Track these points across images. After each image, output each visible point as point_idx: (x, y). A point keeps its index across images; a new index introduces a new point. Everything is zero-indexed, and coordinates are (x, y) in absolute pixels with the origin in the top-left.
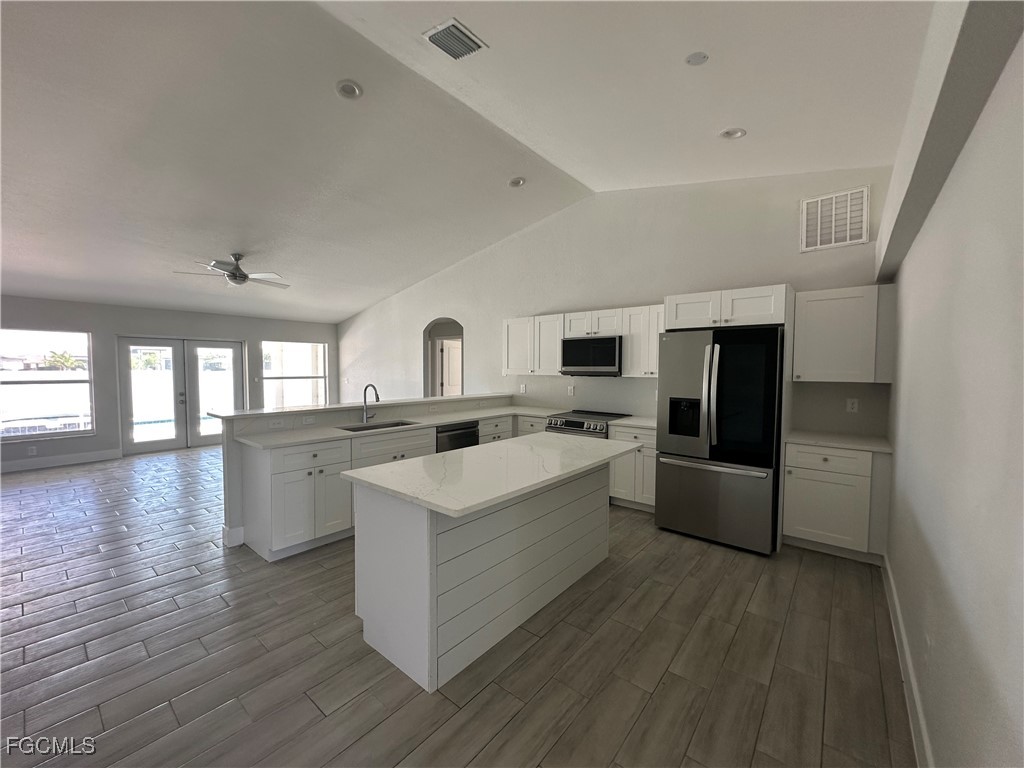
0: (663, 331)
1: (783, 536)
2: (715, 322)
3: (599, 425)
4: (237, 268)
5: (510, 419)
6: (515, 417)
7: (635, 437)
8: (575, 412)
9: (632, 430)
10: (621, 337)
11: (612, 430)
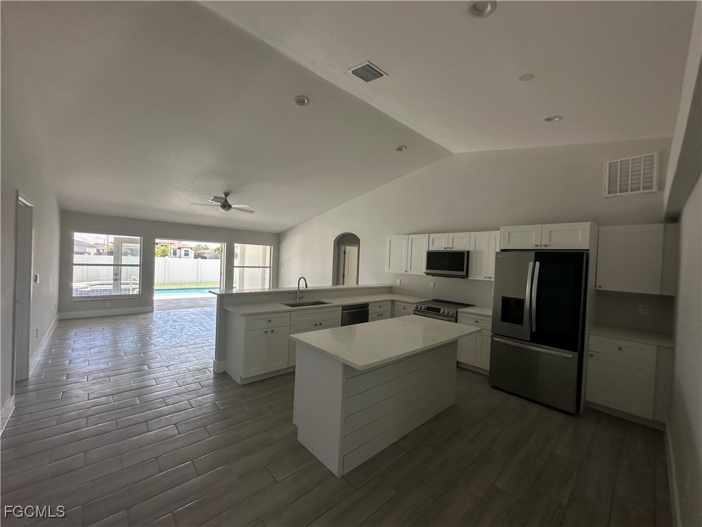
0: (498, 250)
1: (586, 401)
2: (536, 246)
3: (451, 311)
4: (226, 201)
5: (390, 303)
6: (393, 302)
7: (477, 322)
8: (434, 300)
9: (474, 317)
10: (468, 252)
11: (460, 316)
